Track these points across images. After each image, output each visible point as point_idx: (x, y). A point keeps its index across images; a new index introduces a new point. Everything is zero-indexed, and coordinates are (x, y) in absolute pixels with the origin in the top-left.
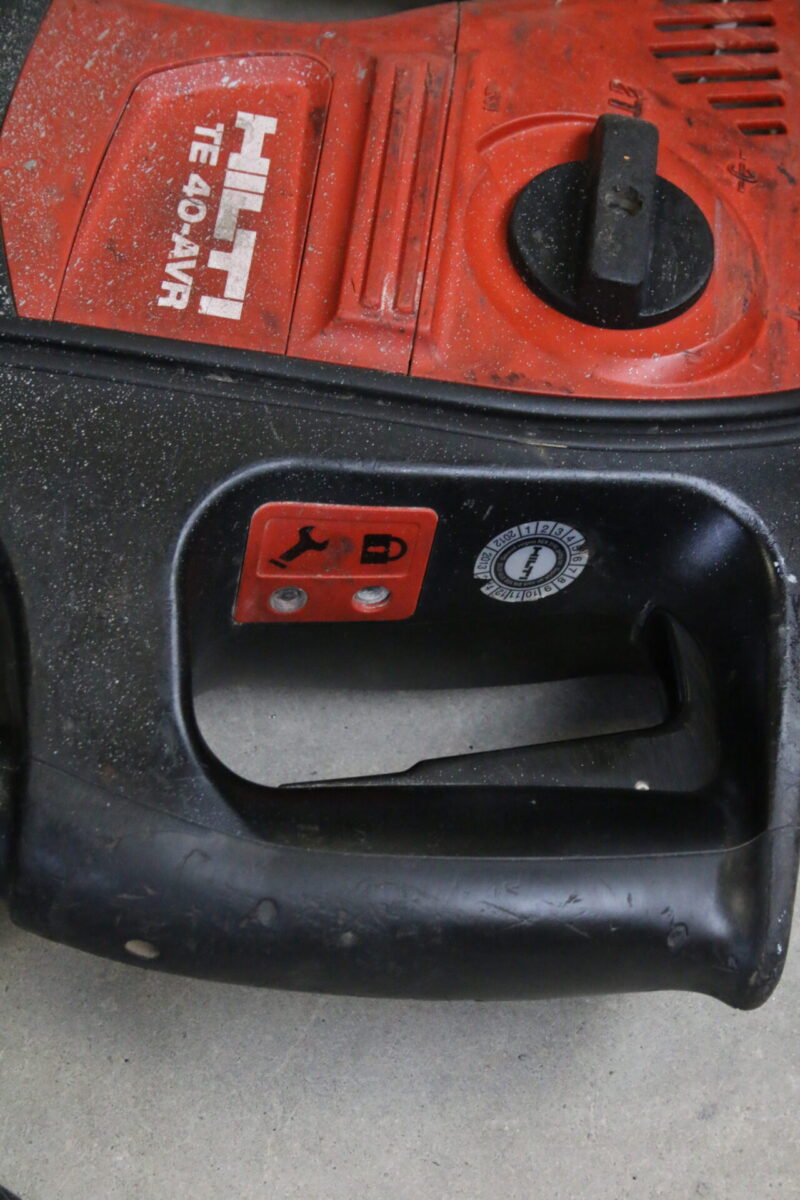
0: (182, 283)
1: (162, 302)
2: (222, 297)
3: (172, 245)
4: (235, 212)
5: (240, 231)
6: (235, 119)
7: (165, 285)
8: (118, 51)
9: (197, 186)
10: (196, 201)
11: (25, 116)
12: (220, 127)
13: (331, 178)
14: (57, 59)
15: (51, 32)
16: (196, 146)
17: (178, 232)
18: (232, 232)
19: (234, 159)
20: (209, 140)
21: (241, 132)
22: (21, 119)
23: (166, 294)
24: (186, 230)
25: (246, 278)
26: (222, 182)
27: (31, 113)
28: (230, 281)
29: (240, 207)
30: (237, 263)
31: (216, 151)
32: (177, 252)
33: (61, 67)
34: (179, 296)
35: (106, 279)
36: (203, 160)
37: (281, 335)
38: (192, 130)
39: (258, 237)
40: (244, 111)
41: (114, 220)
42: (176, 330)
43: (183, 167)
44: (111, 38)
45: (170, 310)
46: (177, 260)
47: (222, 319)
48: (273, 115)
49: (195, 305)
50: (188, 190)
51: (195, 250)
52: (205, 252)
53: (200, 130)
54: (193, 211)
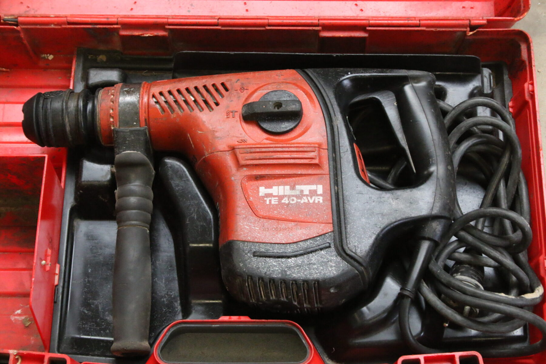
0: (315, 199)
1: (321, 201)
2: (317, 190)
3: (304, 203)
4: (291, 191)
5: (296, 189)
6: (262, 196)
7: (316, 202)
8: (251, 223)
10: (290, 200)
12: (265, 199)
13: (278, 172)
14: (257, 236)
15: (250, 239)
16: (273, 203)
17: (300, 202)
18: (297, 191)
19: (274, 194)
20: (270, 201)
21: (265, 194)
22: (278, 240)
23: (319, 202)
24: (299, 201)
25: (310, 186)
26: (282, 195)
27: (276, 238)
28: (311, 189)
29: (289, 191)
30: (306, 189)
31: (273, 199)
32: (306, 201)
33: (260, 234)
34: (319, 199)
35: (318, 214)
36: (277, 201)
37: (324, 176)
38: (268, 205)
39: (297, 185)
40: (259, 195)
41: (300, 216)
42: (329, 198)
43: (281, 205)
44: (247, 225)
45: (323, 200)
46: (309, 201)
47: (323, 188)
48: (258, 188)
49: (320, 195)
50: (287, 202)
51: (305, 198)
52: (304, 195)
53: (268, 203)
54: (293, 200)
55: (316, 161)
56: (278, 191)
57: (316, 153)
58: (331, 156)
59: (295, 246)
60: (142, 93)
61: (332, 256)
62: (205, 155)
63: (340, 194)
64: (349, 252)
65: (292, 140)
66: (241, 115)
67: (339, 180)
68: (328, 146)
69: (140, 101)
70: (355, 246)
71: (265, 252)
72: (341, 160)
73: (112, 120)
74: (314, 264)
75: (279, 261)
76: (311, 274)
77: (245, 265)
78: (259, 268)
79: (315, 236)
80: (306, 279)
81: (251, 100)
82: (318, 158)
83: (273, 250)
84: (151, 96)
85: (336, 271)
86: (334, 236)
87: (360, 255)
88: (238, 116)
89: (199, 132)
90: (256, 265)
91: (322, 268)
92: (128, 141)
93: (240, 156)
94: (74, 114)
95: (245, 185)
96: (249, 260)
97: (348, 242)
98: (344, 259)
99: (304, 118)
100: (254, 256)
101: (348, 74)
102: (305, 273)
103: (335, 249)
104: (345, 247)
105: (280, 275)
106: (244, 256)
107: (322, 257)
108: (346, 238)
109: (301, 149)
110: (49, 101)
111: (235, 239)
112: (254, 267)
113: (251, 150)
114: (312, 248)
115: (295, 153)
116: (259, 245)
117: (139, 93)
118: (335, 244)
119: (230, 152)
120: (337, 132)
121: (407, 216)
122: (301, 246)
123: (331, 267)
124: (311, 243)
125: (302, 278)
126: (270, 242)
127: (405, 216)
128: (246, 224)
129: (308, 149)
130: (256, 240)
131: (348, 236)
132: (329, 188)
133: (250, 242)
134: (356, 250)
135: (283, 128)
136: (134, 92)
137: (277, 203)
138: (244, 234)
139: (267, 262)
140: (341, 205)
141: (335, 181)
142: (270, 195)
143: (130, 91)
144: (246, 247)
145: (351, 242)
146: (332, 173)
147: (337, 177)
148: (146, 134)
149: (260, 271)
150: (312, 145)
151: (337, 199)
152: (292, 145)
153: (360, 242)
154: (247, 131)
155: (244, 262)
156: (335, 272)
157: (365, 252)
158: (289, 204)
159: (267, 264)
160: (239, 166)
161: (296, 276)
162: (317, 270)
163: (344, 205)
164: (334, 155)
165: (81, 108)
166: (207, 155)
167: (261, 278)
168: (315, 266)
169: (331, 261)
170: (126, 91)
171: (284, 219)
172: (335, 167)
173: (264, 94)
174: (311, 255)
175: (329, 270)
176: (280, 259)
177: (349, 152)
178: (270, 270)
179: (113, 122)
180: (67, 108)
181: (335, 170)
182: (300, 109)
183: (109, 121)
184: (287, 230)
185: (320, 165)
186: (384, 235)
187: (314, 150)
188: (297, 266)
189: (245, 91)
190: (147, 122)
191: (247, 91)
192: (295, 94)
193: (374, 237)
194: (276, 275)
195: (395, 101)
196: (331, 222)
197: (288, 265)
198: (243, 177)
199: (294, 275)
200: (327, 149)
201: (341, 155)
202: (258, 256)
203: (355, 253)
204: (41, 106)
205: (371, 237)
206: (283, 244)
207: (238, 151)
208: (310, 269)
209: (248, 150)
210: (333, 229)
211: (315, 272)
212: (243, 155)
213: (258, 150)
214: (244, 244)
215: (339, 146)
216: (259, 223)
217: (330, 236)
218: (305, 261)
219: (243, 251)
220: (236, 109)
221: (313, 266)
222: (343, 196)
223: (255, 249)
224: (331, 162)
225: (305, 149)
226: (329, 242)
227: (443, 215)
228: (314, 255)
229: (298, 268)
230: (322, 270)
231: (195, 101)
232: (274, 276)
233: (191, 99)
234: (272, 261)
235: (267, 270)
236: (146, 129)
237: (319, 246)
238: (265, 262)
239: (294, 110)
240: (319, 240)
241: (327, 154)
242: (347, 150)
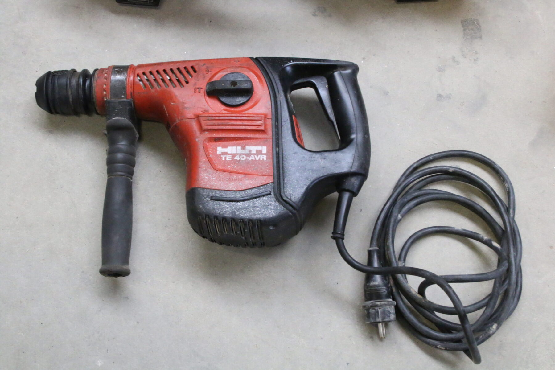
1: (265, 159)
2: (262, 150)
3: (252, 160)
4: (242, 151)
5: (246, 149)
6: (219, 154)
8: (210, 174)
10: (241, 157)
11: (229, 187)
12: (222, 156)
13: (232, 135)
14: (214, 184)
15: (208, 186)
16: (227, 159)
17: (248, 159)
18: (247, 151)
19: (229, 153)
20: (225, 158)
21: (222, 153)
22: (230, 188)
23: (263, 159)
24: (248, 158)
25: (257, 147)
26: (235, 154)
27: (228, 186)
28: (258, 149)
29: (241, 150)
30: (254, 149)
31: (228, 156)
32: (253, 158)
33: (216, 183)
34: (263, 157)
35: (262, 169)
36: (231, 158)
37: (268, 140)
38: (224, 161)
39: (247, 146)
40: (216, 153)
41: (248, 170)
42: (271, 156)
43: (234, 161)
44: (207, 176)
45: (267, 158)
46: (255, 158)
47: (267, 149)
48: (216, 148)
49: (265, 154)
50: (238, 159)
51: (252, 156)
52: (252, 154)
53: (223, 159)
54: (243, 157)
55: (262, 128)
56: (232, 151)
57: (262, 122)
58: (274, 124)
59: (243, 193)
60: (129, 72)
61: (272, 201)
62: (176, 121)
63: (280, 153)
64: (285, 198)
65: (244, 111)
66: (205, 91)
67: (280, 142)
68: (272, 117)
69: (128, 79)
70: (290, 194)
71: (220, 197)
72: (282, 127)
73: (105, 93)
74: (258, 207)
75: (230, 204)
76: (255, 215)
77: (204, 207)
78: (214, 209)
79: (259, 185)
80: (251, 218)
81: (214, 80)
82: (263, 125)
83: (226, 195)
84: (136, 75)
85: (274, 213)
86: (274, 186)
87: (294, 201)
88: (203, 91)
89: (172, 103)
90: (213, 207)
91: (263, 210)
92: (117, 110)
93: (203, 123)
94: (75, 87)
95: (207, 145)
96: (207, 203)
97: (285, 191)
98: (281, 203)
99: (254, 95)
100: (211, 200)
101: (290, 62)
102: (250, 214)
103: (274, 196)
104: (283, 194)
105: (231, 215)
106: (203, 200)
107: (264, 202)
108: (284, 188)
109: (251, 118)
110: (57, 77)
111: (197, 186)
112: (211, 208)
113: (212, 118)
114: (256, 194)
115: (246, 121)
116: (215, 191)
117: (127, 72)
118: (274, 192)
119: (195, 119)
120: (280, 106)
121: (332, 172)
122: (248, 192)
123: (271, 209)
124: (256, 191)
125: (247, 218)
126: (224, 189)
127: (330, 172)
128: (206, 175)
129: (256, 119)
130: (213, 188)
131: (285, 186)
132: (272, 149)
133: (209, 189)
134: (291, 197)
135: (237, 102)
136: (123, 72)
137: (231, 159)
138: (204, 183)
139: (221, 204)
140: (281, 162)
141: (277, 143)
142: (226, 153)
143: (120, 71)
144: (205, 193)
145: (287, 191)
146: (274, 138)
147: (278, 140)
148: (131, 105)
149: (215, 211)
150: (260, 116)
151: (278, 157)
152: (244, 115)
153: (294, 191)
154: (210, 104)
155: (203, 204)
156: (273, 214)
157: (298, 199)
158: (240, 160)
159: (221, 206)
160: (202, 130)
161: (243, 216)
162: (260, 212)
163: (283, 162)
164: (277, 124)
165: (81, 83)
166: (177, 121)
167: (216, 217)
168: (258, 209)
169: (271, 205)
170: (116, 71)
171: (235, 172)
172: (277, 133)
173: (224, 75)
174: (255, 200)
175: (269, 212)
176: (231, 203)
177: (289, 121)
178: (223, 211)
179: (106, 94)
180: (70, 83)
181: (277, 135)
182: (251, 87)
183: (102, 93)
184: (238, 180)
185: (265, 131)
186: (313, 186)
187: (261, 119)
188: (245, 208)
189: (210, 73)
190: (132, 95)
191: (211, 72)
192: (248, 75)
193: (305, 187)
194: (228, 215)
195: (327, 84)
196: (272, 175)
197: (237, 208)
198: (205, 139)
199: (242, 215)
200: (271, 119)
201: (282, 123)
202: (214, 200)
203: (290, 199)
204: (50, 81)
205: (303, 187)
206: (234, 191)
207: (201, 119)
208: (254, 211)
209: (210, 118)
210: (274, 180)
211: (258, 213)
212: (205, 122)
213: (217, 118)
214: (203, 190)
215: (281, 117)
216: (216, 174)
217: (271, 185)
218: (251, 204)
219: (203, 196)
220: (201, 86)
221: (257, 209)
222: (282, 156)
223: (212, 194)
224: (274, 129)
225: (254, 118)
226: (270, 190)
227: (360, 172)
228: (258, 200)
229: (245, 209)
230: (263, 211)
231: (170, 80)
232: (226, 215)
233: (167, 78)
234: (225, 204)
235: (221, 211)
236: (131, 101)
237: (262, 193)
238: (219, 205)
239: (246, 87)
240: (262, 189)
241: (271, 123)
242: (287, 120)
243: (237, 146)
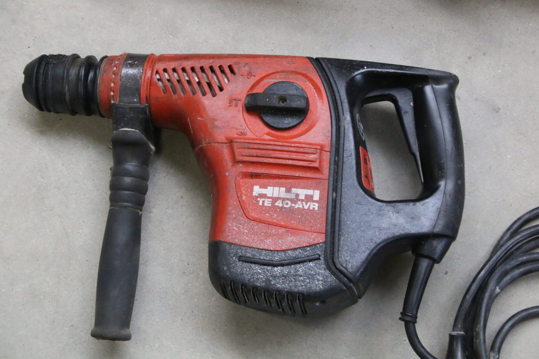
0: (310, 205)
1: (316, 209)
2: (313, 195)
3: (299, 208)
4: (286, 194)
5: (292, 192)
6: (255, 196)
7: (311, 208)
8: (240, 224)
9: (279, 203)
10: (284, 203)
11: (265, 245)
12: (259, 199)
14: (245, 239)
15: (237, 241)
16: (266, 204)
17: (294, 207)
18: (293, 194)
19: (269, 195)
20: (263, 202)
21: (259, 194)
22: (266, 246)
23: (314, 208)
24: (293, 205)
25: (307, 190)
26: (277, 197)
27: (264, 243)
28: (308, 194)
29: (284, 193)
30: (302, 193)
31: (266, 200)
32: (301, 206)
33: (248, 238)
34: (314, 205)
35: (311, 222)
36: (270, 203)
37: (323, 181)
38: (261, 206)
39: (293, 188)
40: (252, 194)
41: (293, 222)
42: (325, 205)
43: (274, 207)
44: (237, 227)
45: (319, 207)
46: (303, 206)
47: (320, 195)
48: (253, 187)
49: (316, 201)
50: (281, 205)
51: (300, 202)
52: (300, 200)
53: (261, 204)
54: (287, 204)
55: (316, 165)
56: (273, 193)
57: (317, 156)
58: (333, 159)
59: (283, 254)
60: (146, 68)
61: (320, 269)
62: (202, 144)
63: (338, 201)
64: (339, 266)
65: (293, 138)
66: (244, 105)
67: (339, 186)
68: (331, 148)
69: (143, 77)
70: (346, 261)
71: (251, 258)
72: (344, 165)
73: (112, 93)
74: (301, 276)
75: (264, 268)
76: (296, 286)
77: (229, 269)
78: (242, 274)
79: (305, 245)
80: (291, 291)
81: (255, 91)
82: (318, 161)
83: (260, 256)
84: (155, 72)
85: (323, 286)
86: (325, 248)
87: (350, 271)
88: (240, 107)
89: (199, 118)
90: (240, 271)
91: (308, 281)
92: (127, 117)
93: (237, 151)
94: (74, 82)
95: (240, 182)
96: (233, 265)
97: (340, 255)
98: (333, 273)
99: (309, 115)
100: (239, 261)
101: (363, 68)
102: (290, 285)
103: (325, 262)
104: (337, 261)
105: (264, 284)
106: (229, 259)
107: (310, 269)
108: (338, 251)
109: (301, 150)
110: (51, 66)
111: (222, 240)
112: (238, 272)
113: (250, 144)
114: (300, 258)
115: (295, 154)
116: (246, 249)
117: (143, 67)
118: (325, 257)
119: (228, 144)
120: (343, 134)
121: (406, 232)
122: (289, 254)
123: (318, 280)
124: (300, 253)
125: (286, 290)
126: (257, 247)
127: (404, 232)
128: (235, 225)
129: (309, 151)
130: (244, 244)
131: (340, 249)
132: (327, 195)
133: (237, 245)
134: (347, 265)
135: (286, 124)
136: (138, 66)
137: (270, 205)
138: (232, 236)
139: (252, 268)
140: (337, 215)
141: (335, 187)
142: (264, 196)
143: (134, 64)
144: (233, 250)
145: (342, 256)
146: (331, 179)
147: (337, 182)
148: (147, 113)
149: (244, 277)
150: (314, 147)
151: (334, 207)
152: (293, 145)
153: (352, 257)
154: (248, 124)
155: (228, 265)
156: (321, 287)
157: (356, 268)
158: (282, 207)
159: (251, 270)
160: (236, 162)
161: (280, 286)
162: (303, 283)
163: (340, 215)
164: (337, 158)
165: (81, 78)
166: (204, 144)
167: (244, 285)
168: (302, 278)
169: (319, 275)
170: (129, 64)
171: (275, 223)
172: (336, 171)
173: (271, 83)
174: (298, 266)
175: (315, 284)
176: (265, 267)
177: (354, 156)
178: (254, 277)
179: (113, 96)
180: (68, 76)
181: (335, 175)
182: (305, 106)
183: (109, 93)
184: (277, 236)
185: (320, 169)
186: (379, 250)
187: (315, 152)
188: (283, 276)
189: (252, 77)
190: (148, 99)
191: (254, 77)
192: (303, 86)
193: (368, 252)
194: (260, 283)
195: (412, 101)
196: (324, 232)
197: (273, 274)
198: (239, 173)
199: (279, 286)
200: (330, 152)
201: (344, 159)
202: (243, 261)
203: (346, 268)
204: (42, 71)
205: (364, 252)
206: (271, 251)
207: (235, 145)
208: (296, 281)
209: (246, 145)
210: (326, 240)
211: (301, 284)
212: (240, 150)
213: (256, 146)
214: (230, 246)
215: (343, 150)
216: (248, 225)
217: (321, 247)
218: (292, 271)
219: (229, 254)
220: (239, 97)
221: (300, 278)
222: (341, 205)
223: (241, 252)
224: (333, 167)
225: (306, 150)
226: (320, 253)
227: (446, 233)
228: (302, 266)
229: (283, 278)
230: (308, 283)
231: (199, 83)
232: (258, 284)
233: (195, 80)
234: (257, 267)
235: (251, 277)
236: (146, 107)
237: (308, 256)
238: (250, 269)
239: (298, 106)
240: (309, 250)
241: (328, 157)
242: (352, 154)
243: (280, 187)
